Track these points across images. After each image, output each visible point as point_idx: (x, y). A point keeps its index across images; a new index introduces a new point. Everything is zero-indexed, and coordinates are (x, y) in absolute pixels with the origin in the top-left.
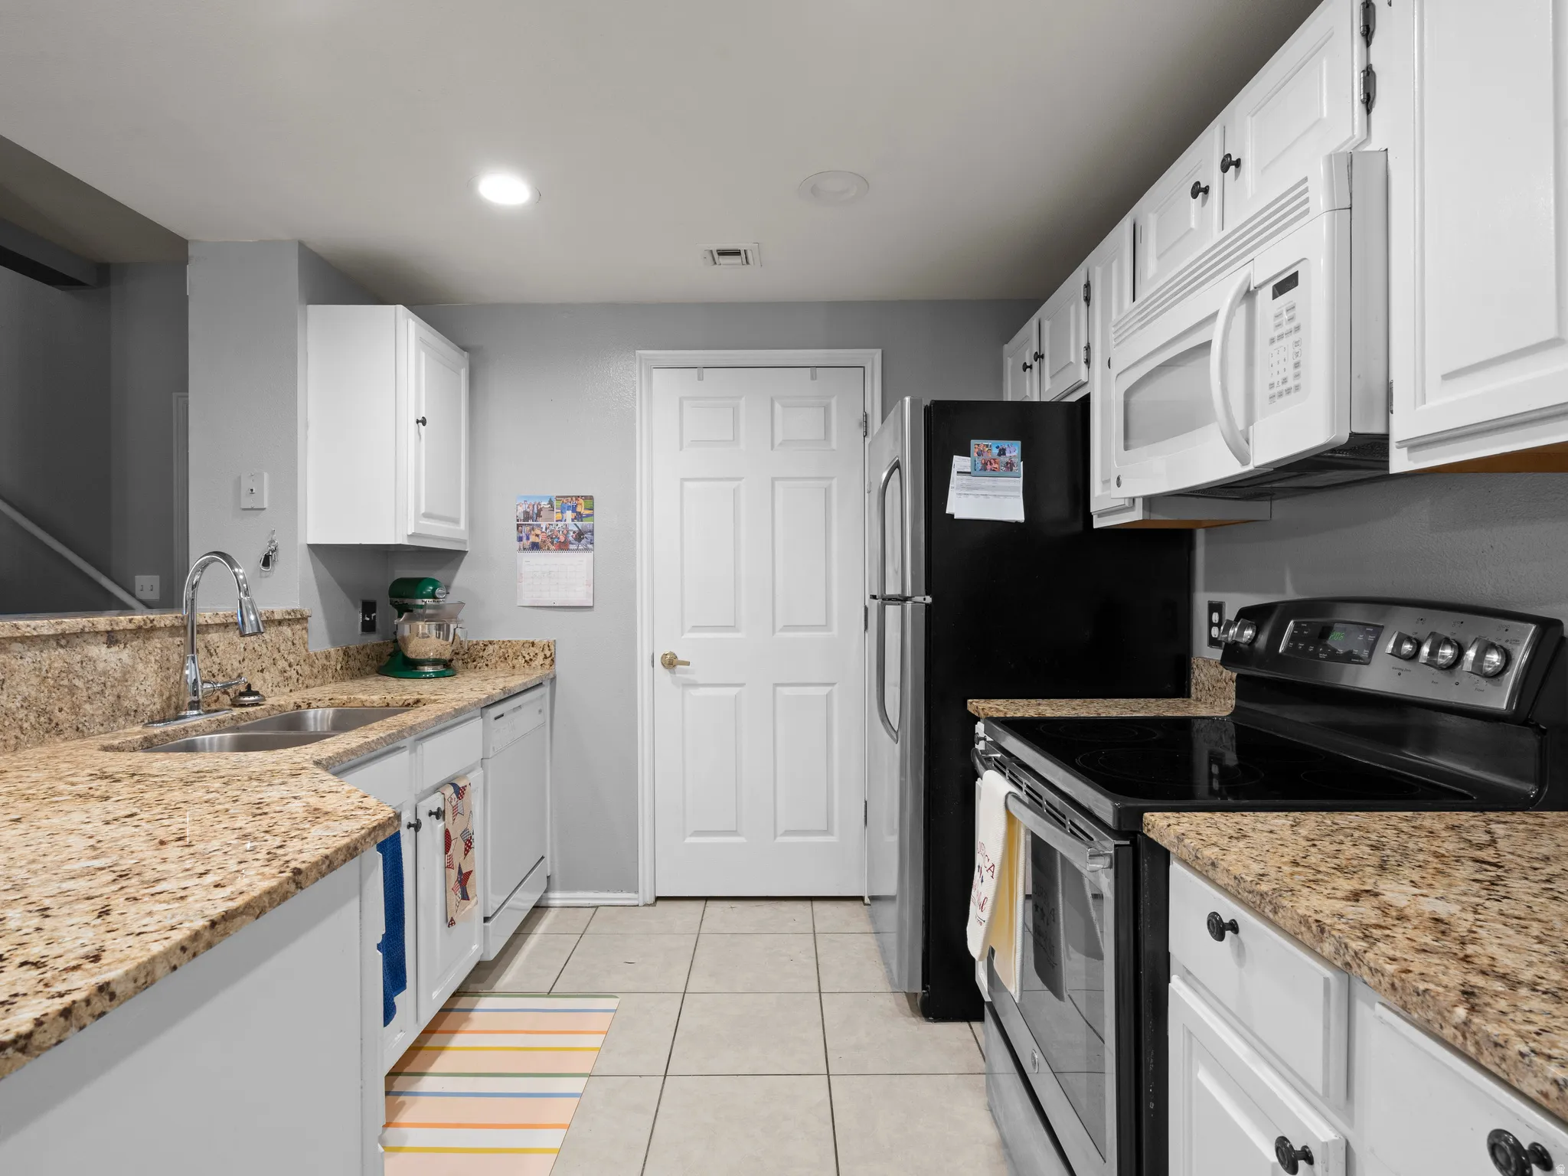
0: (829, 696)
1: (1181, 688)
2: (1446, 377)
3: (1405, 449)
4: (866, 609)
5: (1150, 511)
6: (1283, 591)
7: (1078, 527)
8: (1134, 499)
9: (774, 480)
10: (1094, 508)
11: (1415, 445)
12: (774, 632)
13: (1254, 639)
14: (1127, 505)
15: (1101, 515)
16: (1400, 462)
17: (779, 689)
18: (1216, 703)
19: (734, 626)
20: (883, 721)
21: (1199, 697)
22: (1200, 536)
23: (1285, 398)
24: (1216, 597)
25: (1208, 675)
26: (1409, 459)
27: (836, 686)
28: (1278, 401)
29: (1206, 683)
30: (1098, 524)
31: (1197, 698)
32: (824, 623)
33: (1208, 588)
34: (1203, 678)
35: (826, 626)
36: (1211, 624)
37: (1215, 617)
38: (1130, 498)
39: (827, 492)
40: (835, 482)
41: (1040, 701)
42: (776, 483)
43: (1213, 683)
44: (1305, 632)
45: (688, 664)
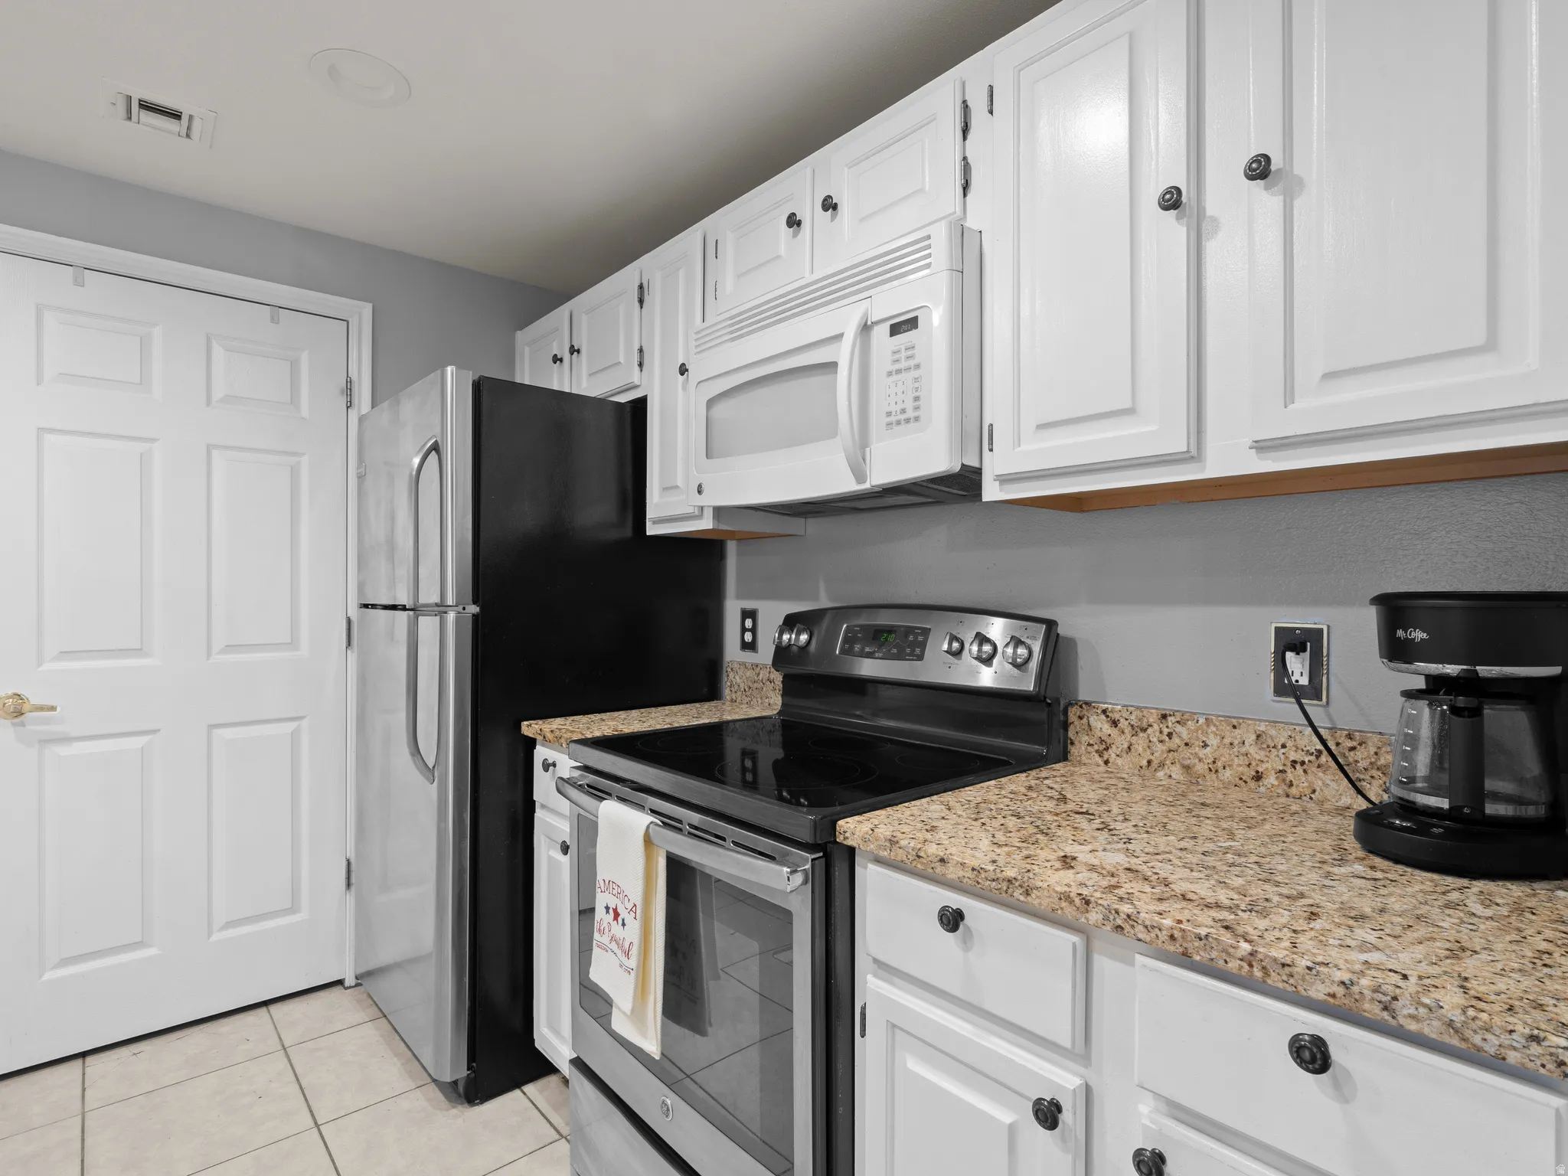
0: (295, 736)
1: (711, 691)
2: (1040, 427)
3: (998, 482)
4: (349, 621)
5: (718, 521)
6: (816, 599)
7: (628, 532)
8: (702, 508)
9: (209, 448)
10: (651, 513)
11: (1004, 480)
12: (209, 654)
13: (809, 642)
14: (697, 513)
15: (655, 522)
16: (991, 492)
17: (216, 732)
18: (752, 703)
19: (141, 649)
20: (413, 755)
21: (734, 698)
22: (731, 547)
23: (903, 427)
24: (749, 605)
25: (744, 677)
26: (1001, 491)
27: (304, 723)
28: (896, 428)
29: (742, 685)
30: (651, 530)
31: (732, 699)
32: (290, 641)
33: (740, 596)
34: (738, 680)
35: (293, 644)
36: (744, 630)
37: (749, 623)
38: (699, 506)
39: (295, 472)
40: (305, 460)
41: (604, 716)
42: (215, 453)
43: (750, 684)
44: (859, 635)
45: (53, 708)
